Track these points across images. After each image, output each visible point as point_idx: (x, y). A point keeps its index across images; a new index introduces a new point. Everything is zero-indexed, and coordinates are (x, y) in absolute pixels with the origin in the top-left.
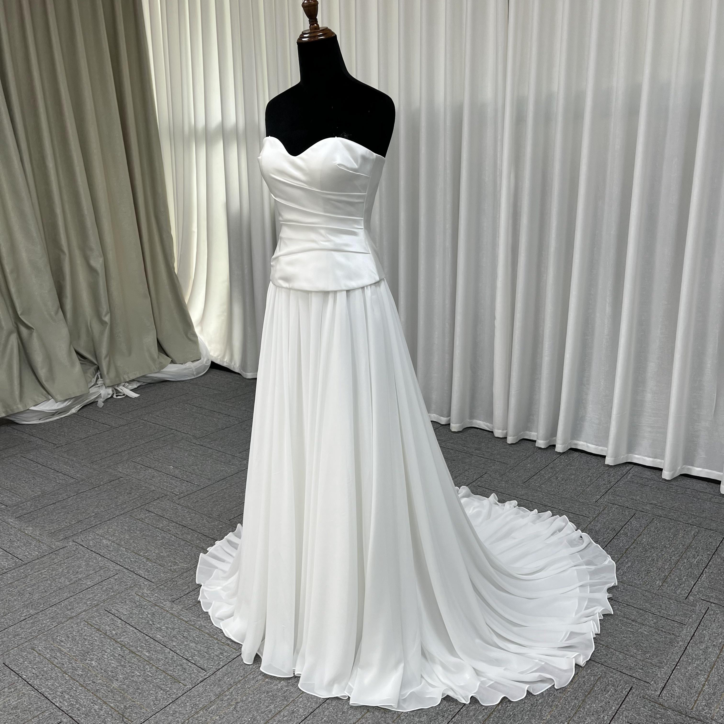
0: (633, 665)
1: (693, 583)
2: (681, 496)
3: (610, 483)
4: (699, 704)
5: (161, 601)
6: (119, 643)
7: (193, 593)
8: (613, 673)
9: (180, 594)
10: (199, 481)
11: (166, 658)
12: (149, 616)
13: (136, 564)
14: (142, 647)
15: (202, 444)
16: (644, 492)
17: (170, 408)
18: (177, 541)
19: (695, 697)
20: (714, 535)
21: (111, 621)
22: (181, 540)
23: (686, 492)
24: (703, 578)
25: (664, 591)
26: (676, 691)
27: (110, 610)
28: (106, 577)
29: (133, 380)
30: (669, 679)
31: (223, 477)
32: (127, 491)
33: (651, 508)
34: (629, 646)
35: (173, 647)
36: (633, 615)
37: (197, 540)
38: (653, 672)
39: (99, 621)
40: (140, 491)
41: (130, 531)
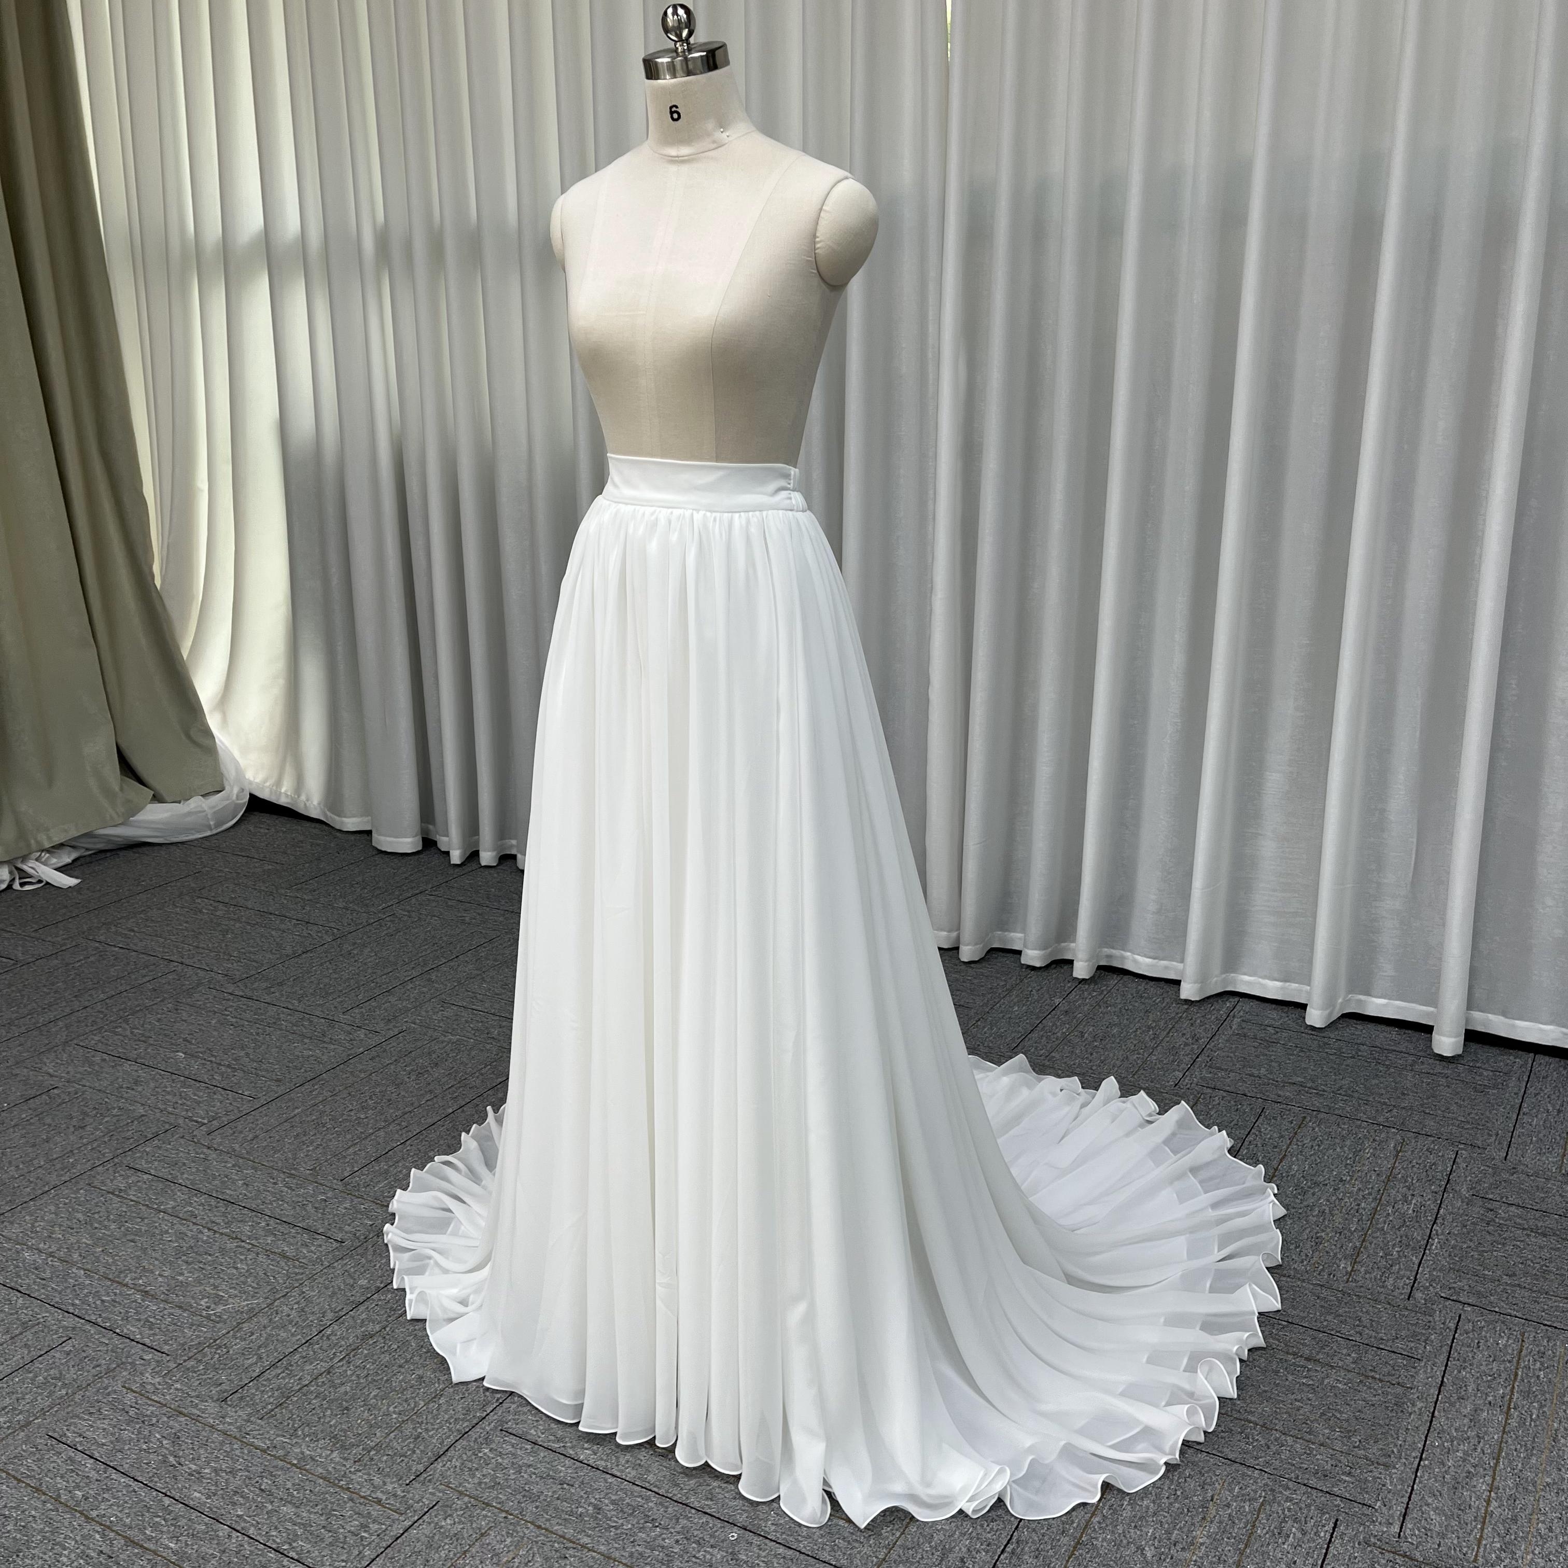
0: (1328, 1467)
1: (1417, 1262)
2: (1349, 1062)
3: (1197, 1041)
4: (1488, 1546)
5: (192, 1401)
6: (97, 1522)
7: (274, 1372)
8: (1289, 1489)
9: (241, 1378)
10: (255, 1087)
11: (224, 1552)
12: (165, 1442)
13: (116, 1309)
14: (155, 1526)
15: (249, 994)
16: (1273, 1057)
17: (160, 909)
18: (216, 1242)
19: (1476, 1531)
20: (1436, 1147)
21: (67, 1464)
22: (227, 1238)
23: (1360, 1053)
24: (1434, 1247)
25: (1360, 1284)
26: (1432, 1520)
27: (61, 1436)
28: (40, 1349)
29: (62, 845)
30: (1411, 1493)
31: (312, 1075)
32: (74, 1122)
33: (1295, 1094)
34: (1312, 1422)
35: (236, 1522)
36: (1304, 1345)
37: (265, 1236)
38: (1375, 1478)
39: (35, 1468)
40: (106, 1119)
41: (91, 1225)
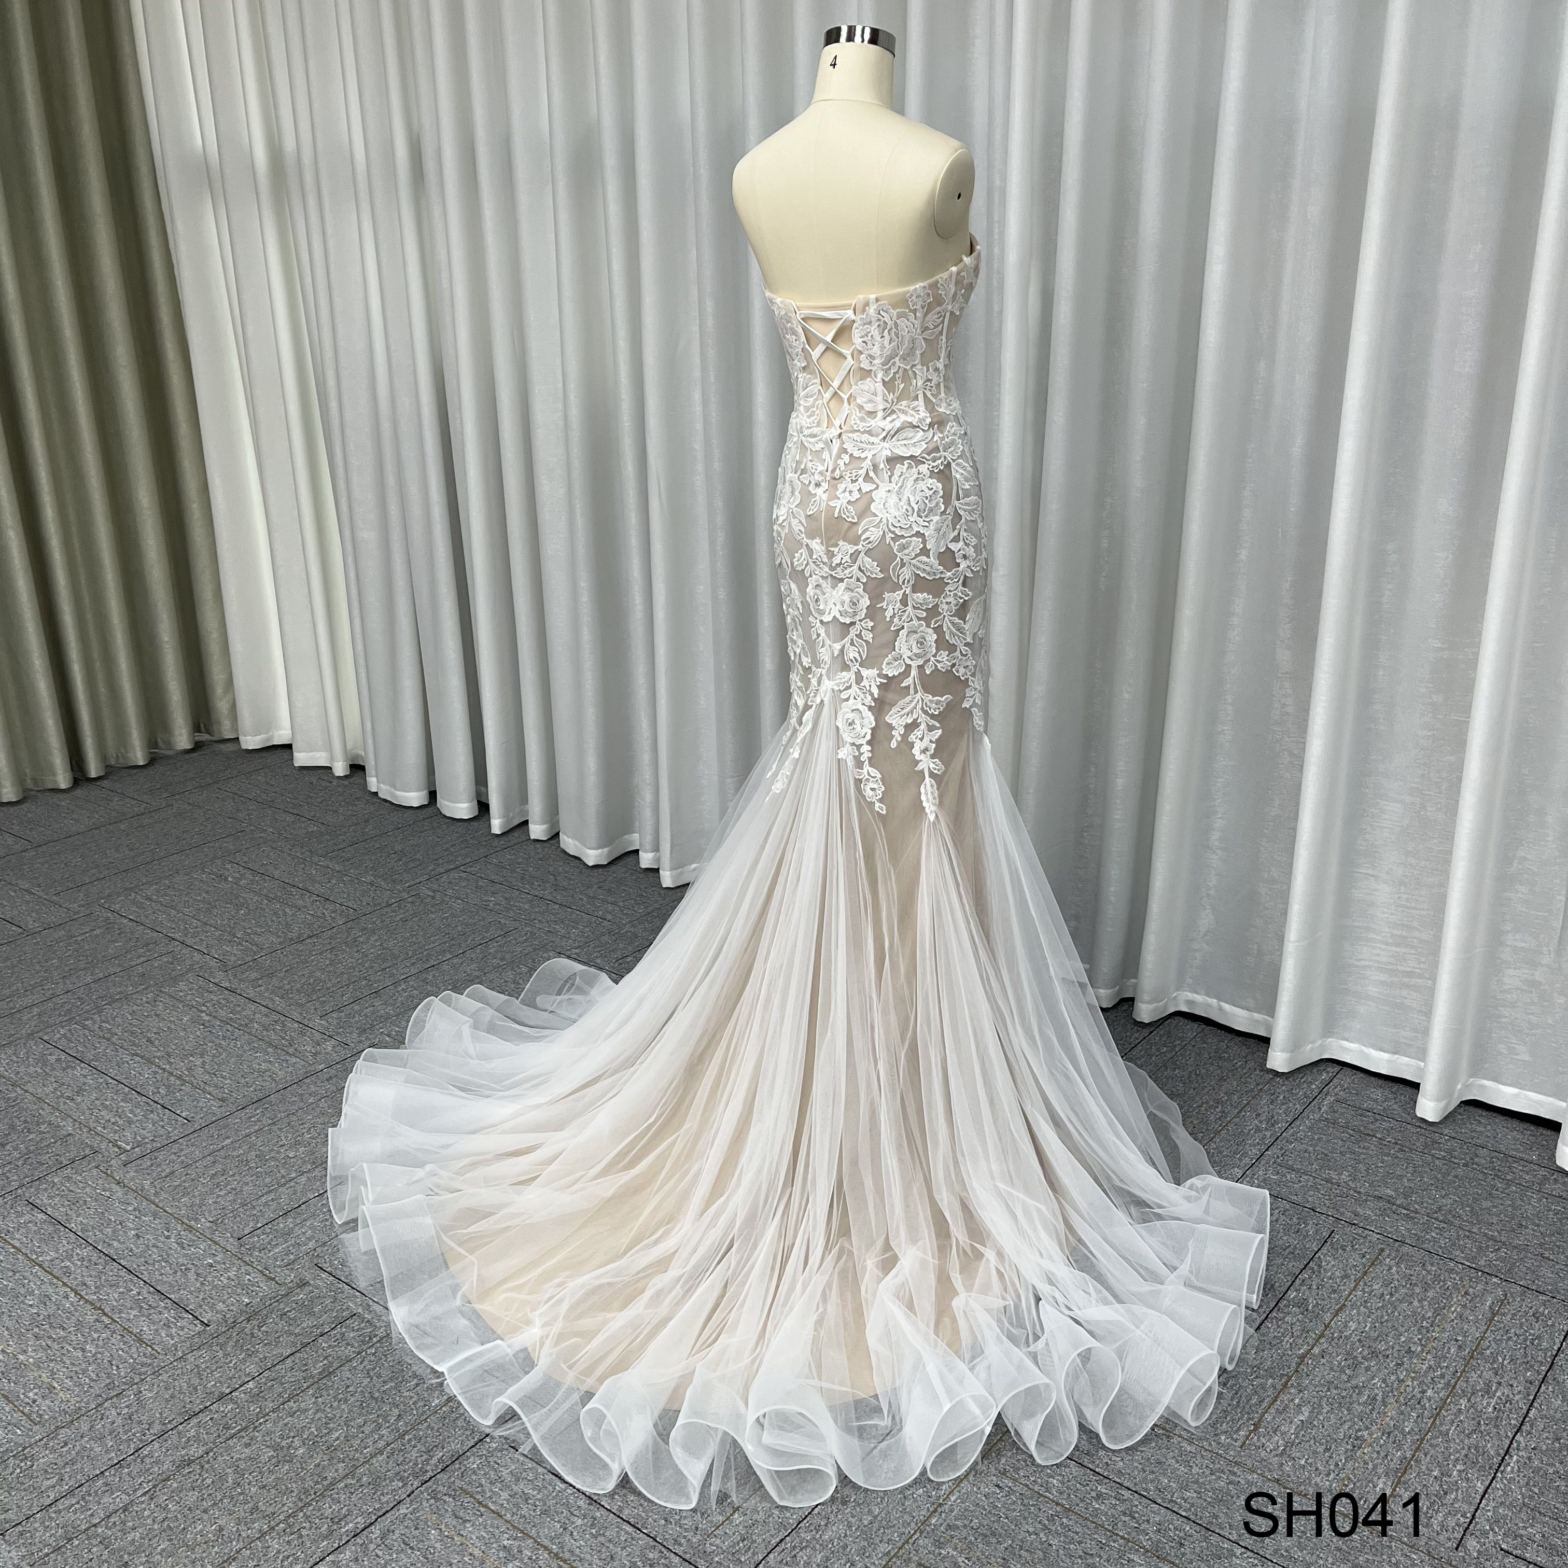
1: (1480, 1487)
2: (1460, 1171)
7: (67, 1502)
10: (196, 1107)
15: (234, 986)
16: (1363, 1157)
17: (188, 874)
18: (76, 1310)
23: (1476, 1160)
24: (1509, 1468)
33: (1379, 1213)
